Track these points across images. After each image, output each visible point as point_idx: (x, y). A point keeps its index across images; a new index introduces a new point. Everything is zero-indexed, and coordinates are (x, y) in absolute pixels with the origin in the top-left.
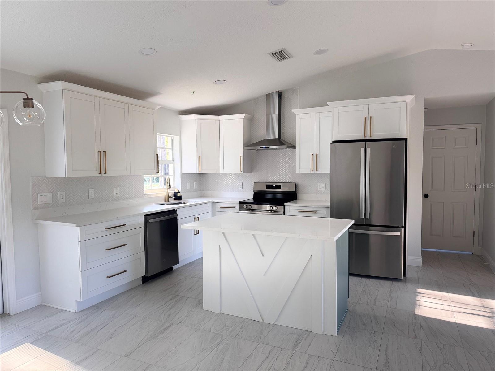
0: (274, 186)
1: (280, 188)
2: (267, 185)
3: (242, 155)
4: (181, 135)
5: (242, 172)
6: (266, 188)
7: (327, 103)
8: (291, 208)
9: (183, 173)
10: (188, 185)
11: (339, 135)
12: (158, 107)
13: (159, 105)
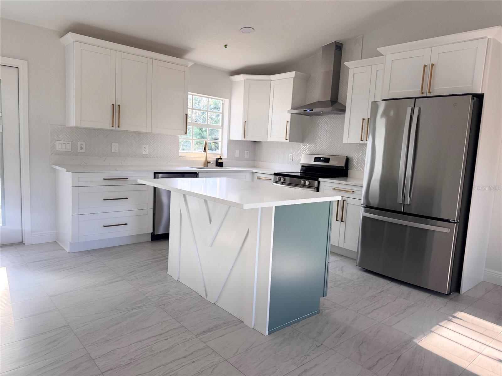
0: (323, 159)
1: (328, 162)
2: (315, 157)
3: (289, 120)
4: (231, 98)
5: (288, 141)
6: (314, 161)
7: (378, 49)
8: (326, 184)
9: (230, 139)
10: (237, 153)
11: (390, 92)
12: (190, 64)
13: (192, 61)
